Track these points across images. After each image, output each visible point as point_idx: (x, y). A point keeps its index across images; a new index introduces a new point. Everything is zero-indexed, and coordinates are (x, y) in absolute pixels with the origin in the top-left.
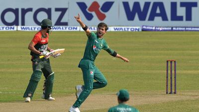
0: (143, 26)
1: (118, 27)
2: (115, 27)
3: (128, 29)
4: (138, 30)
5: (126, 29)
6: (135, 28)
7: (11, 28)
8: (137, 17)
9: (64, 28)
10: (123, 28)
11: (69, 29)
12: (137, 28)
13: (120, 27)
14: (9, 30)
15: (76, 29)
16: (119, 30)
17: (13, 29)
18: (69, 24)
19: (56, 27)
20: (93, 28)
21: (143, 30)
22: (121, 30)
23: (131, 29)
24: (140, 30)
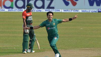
0: (99, 9)
1: (84, 10)
2: (82, 10)
3: (90, 11)
4: (96, 12)
5: (89, 11)
6: (94, 10)
7: (21, 10)
8: (95, 4)
9: (52, 10)
10: (87, 10)
11: (55, 11)
12: (95, 10)
13: (85, 10)
14: (20, 11)
15: (59, 11)
16: (84, 12)
17: (22, 10)
18: (55, 8)
19: (47, 9)
20: (69, 10)
21: (99, 12)
22: (86, 12)
23: (92, 11)
24: (97, 12)
